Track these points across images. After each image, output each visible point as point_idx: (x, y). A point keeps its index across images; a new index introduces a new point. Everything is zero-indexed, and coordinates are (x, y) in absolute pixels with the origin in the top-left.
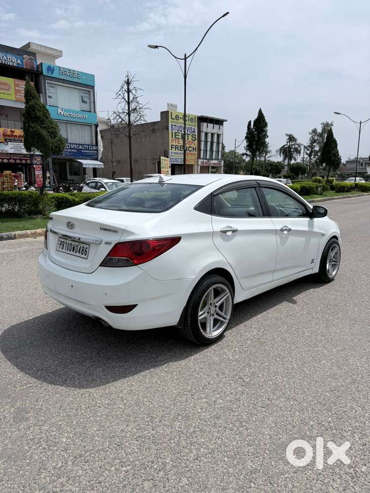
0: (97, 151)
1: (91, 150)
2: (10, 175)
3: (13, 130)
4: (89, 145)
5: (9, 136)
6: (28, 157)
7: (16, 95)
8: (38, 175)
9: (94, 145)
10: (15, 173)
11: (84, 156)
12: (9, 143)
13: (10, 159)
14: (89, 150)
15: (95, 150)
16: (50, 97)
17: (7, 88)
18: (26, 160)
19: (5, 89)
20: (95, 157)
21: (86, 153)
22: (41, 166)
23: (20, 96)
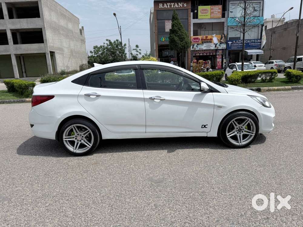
0: (261, 42)
1: (256, 43)
2: (202, 62)
3: (207, 36)
4: (255, 40)
5: (204, 40)
6: (214, 51)
7: (211, 15)
8: (219, 61)
9: (259, 39)
10: (205, 61)
11: (251, 47)
12: (204, 44)
13: (204, 53)
14: (254, 42)
15: (259, 43)
16: (231, 12)
17: (206, 12)
18: (213, 53)
19: (205, 13)
20: (259, 47)
21: (252, 45)
22: (221, 56)
23: (213, 15)
